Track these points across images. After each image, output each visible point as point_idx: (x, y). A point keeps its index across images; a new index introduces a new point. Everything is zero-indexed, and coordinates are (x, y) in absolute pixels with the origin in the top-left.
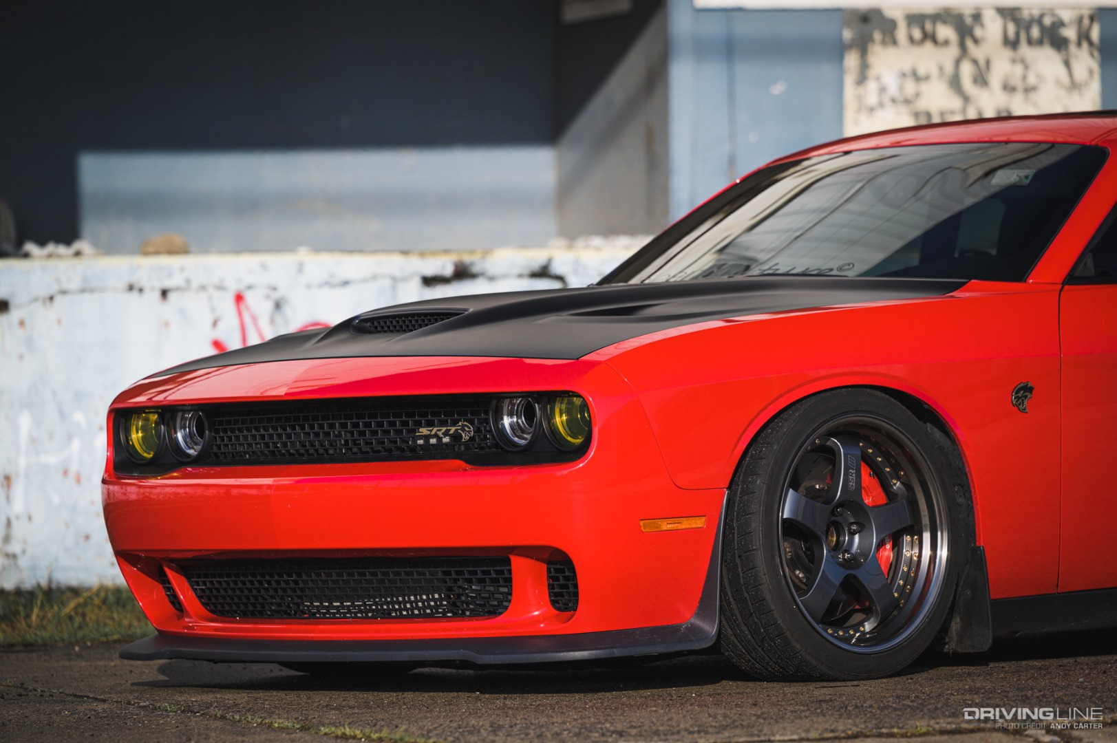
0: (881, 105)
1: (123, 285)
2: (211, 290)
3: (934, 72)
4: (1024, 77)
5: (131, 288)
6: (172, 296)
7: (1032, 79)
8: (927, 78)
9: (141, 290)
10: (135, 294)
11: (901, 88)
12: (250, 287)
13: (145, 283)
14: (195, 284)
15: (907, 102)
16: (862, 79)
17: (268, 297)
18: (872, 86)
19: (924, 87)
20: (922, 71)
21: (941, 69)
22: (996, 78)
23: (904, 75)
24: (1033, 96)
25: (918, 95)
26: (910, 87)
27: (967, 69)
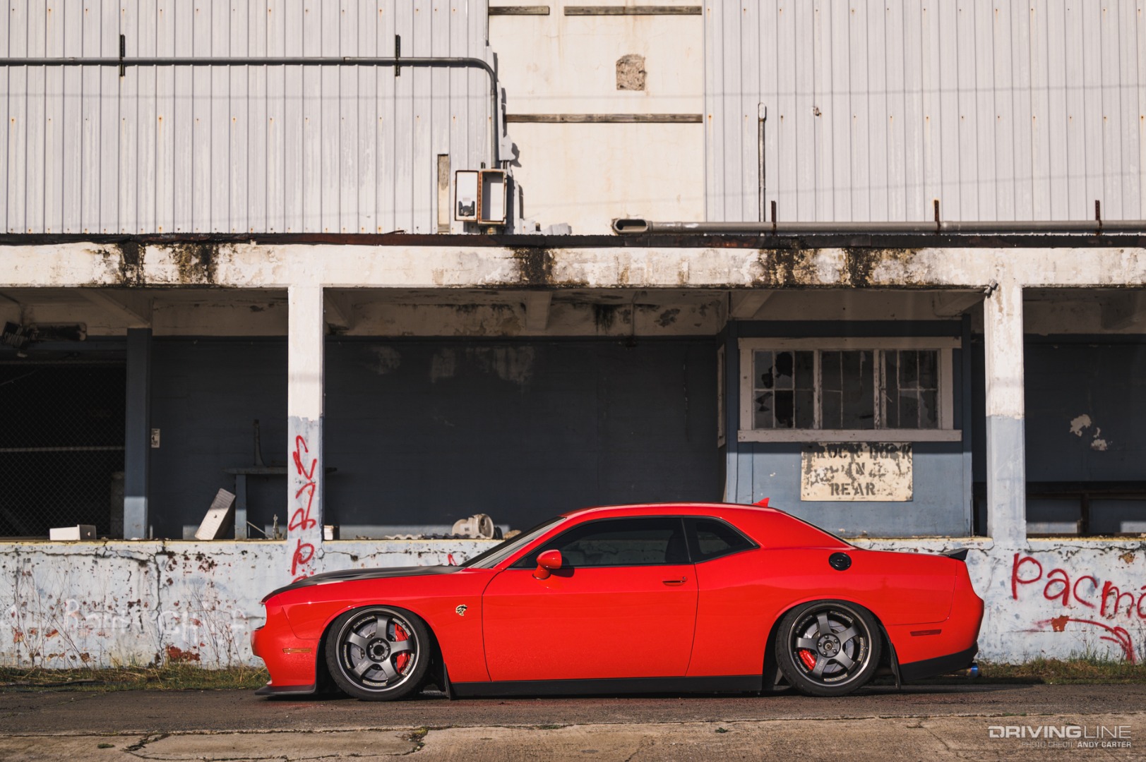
0: (817, 481)
1: (403, 551)
2: (439, 553)
3: (840, 469)
4: (879, 471)
5: (406, 552)
6: (423, 555)
7: (882, 472)
8: (837, 471)
9: (410, 553)
10: (408, 554)
11: (825, 475)
12: (455, 552)
13: (412, 550)
14: (432, 551)
15: (827, 480)
16: (809, 471)
17: (462, 556)
18: (813, 474)
19: (835, 474)
20: (835, 468)
21: (843, 466)
22: (867, 472)
23: (826, 469)
24: (882, 478)
25: (833, 477)
26: (829, 475)
27: (854, 467)
